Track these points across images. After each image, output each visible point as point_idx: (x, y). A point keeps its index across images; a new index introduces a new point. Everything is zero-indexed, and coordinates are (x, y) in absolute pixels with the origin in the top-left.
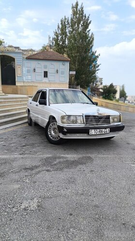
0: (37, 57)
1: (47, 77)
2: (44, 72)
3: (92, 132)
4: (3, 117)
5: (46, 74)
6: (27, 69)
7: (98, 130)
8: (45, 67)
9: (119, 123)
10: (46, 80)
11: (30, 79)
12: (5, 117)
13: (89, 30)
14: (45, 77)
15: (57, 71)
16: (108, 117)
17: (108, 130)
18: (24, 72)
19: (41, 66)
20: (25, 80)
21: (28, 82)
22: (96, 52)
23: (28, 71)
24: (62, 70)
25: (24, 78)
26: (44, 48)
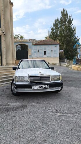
0: (40, 43)
1: (46, 54)
2: (44, 52)
3: (34, 87)
4: (3, 78)
5: (45, 53)
6: (34, 51)
7: (39, 86)
8: (45, 49)
9: (59, 81)
10: (45, 56)
11: (36, 56)
12: (4, 78)
13: (72, 25)
14: (44, 54)
15: (52, 50)
16: (48, 77)
17: (47, 86)
18: (33, 53)
19: (42, 48)
20: (33, 57)
21: (35, 58)
22: (77, 37)
23: (35, 52)
24: (55, 50)
25: (33, 56)
26: (46, 38)
